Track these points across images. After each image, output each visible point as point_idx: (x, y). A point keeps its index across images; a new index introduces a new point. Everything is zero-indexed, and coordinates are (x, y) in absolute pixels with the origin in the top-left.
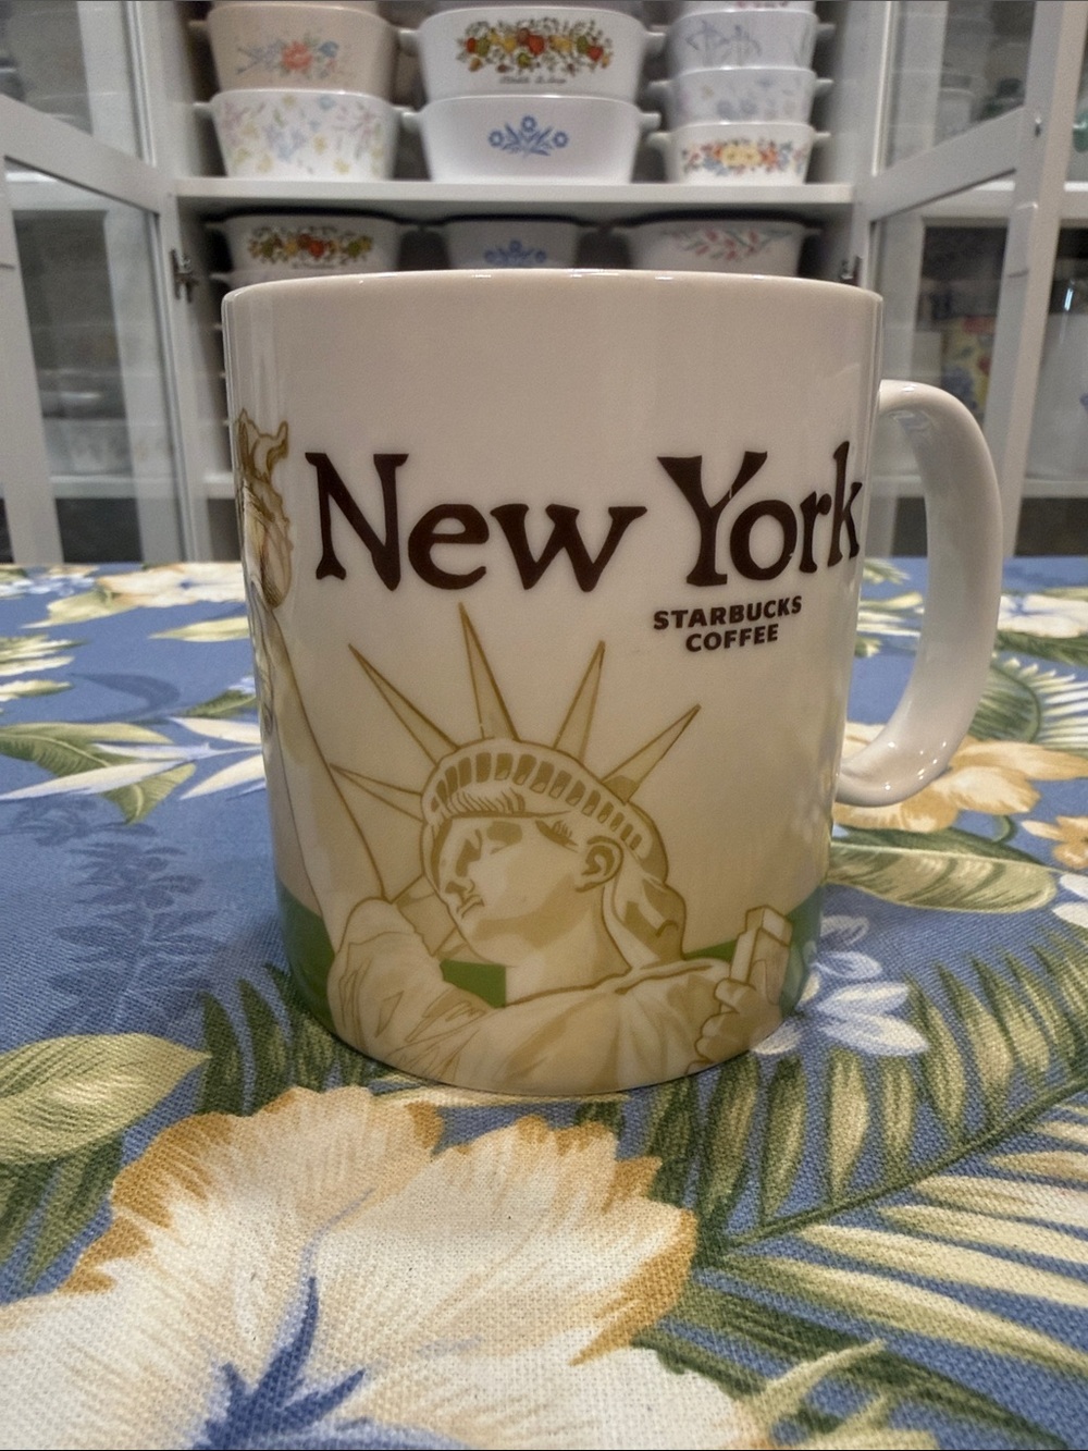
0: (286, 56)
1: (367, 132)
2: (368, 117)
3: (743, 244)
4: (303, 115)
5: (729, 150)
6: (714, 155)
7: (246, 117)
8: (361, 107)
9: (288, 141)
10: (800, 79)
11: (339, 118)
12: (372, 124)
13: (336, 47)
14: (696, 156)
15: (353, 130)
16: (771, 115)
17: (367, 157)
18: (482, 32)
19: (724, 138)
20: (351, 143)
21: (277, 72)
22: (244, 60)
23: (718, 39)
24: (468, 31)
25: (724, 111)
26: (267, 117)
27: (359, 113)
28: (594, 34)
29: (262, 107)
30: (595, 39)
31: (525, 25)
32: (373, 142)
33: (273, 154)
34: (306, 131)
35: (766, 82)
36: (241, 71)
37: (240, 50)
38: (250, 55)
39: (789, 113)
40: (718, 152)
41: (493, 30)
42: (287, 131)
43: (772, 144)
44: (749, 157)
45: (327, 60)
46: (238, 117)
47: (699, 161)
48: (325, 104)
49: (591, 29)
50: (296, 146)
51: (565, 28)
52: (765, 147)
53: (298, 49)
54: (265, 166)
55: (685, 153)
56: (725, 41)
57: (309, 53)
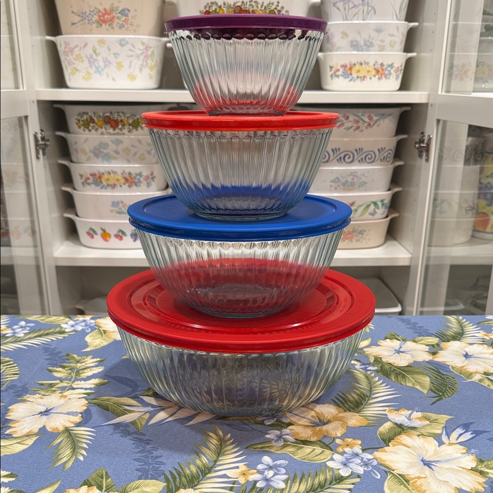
0: (99, 16)
1: (147, 57)
2: (147, 48)
3: (365, 122)
4: (109, 49)
5: (357, 67)
6: (348, 70)
7: (76, 51)
8: (143, 44)
9: (101, 64)
10: (400, 27)
11: (131, 50)
12: (149, 53)
13: (129, 11)
14: (338, 70)
15: (138, 57)
16: (382, 49)
17: (146, 71)
18: (213, 8)
19: (354, 62)
20: (137, 63)
21: (94, 25)
22: (76, 19)
23: (351, 5)
24: (205, 7)
25: (355, 46)
26: (89, 51)
27: (142, 47)
28: (279, 8)
29: (86, 45)
30: (279, 11)
31: (239, 4)
32: (150, 62)
33: (92, 71)
34: (111, 58)
35: (379, 30)
36: (73, 24)
37: (73, 12)
38: (79, 16)
39: (392, 45)
40: (351, 69)
41: (220, 7)
42: (99, 58)
43: (382, 65)
44: (368, 72)
45: (124, 18)
46: (72, 51)
47: (340, 73)
48: (122, 43)
49: (278, 6)
50: (105, 66)
51: (262, 5)
52: (378, 66)
53: (106, 12)
54: (88, 77)
55: (331, 68)
56: (355, 6)
57: (114, 14)
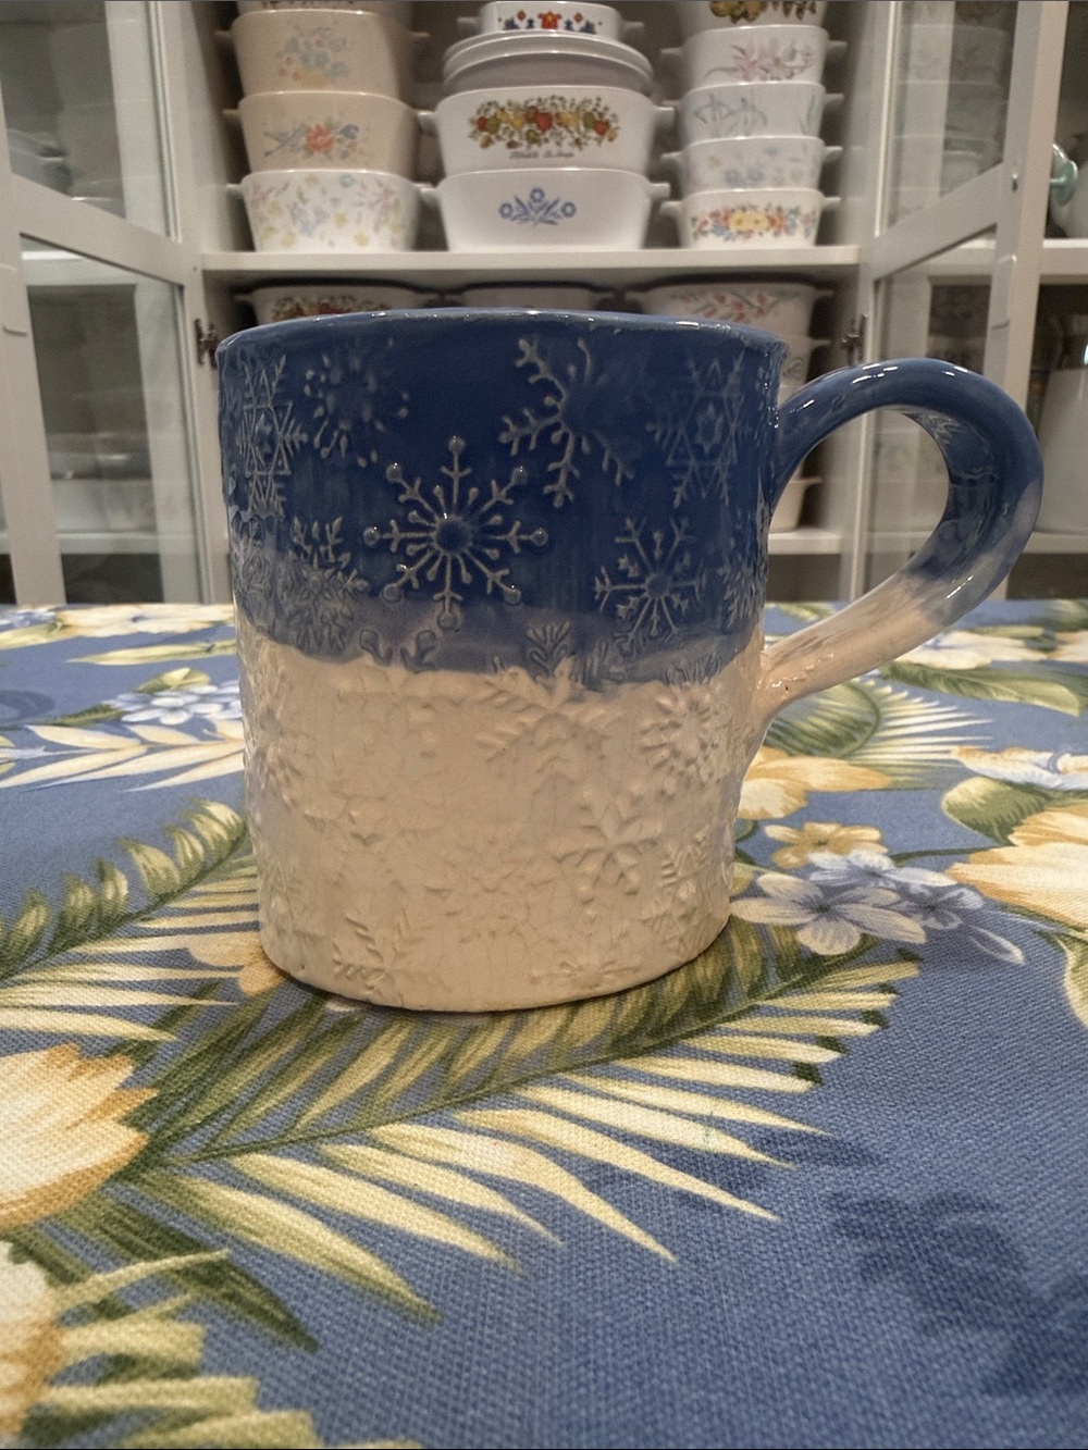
0: (309, 139)
1: (386, 207)
2: (387, 192)
3: (752, 306)
4: (324, 192)
5: (738, 215)
6: (721, 222)
7: (271, 197)
8: (380, 184)
9: (311, 216)
10: (809, 148)
11: (360, 194)
12: (391, 200)
13: (357, 129)
14: (705, 223)
15: (371, 205)
16: (779, 182)
17: (386, 231)
18: (492, 111)
19: (732, 205)
20: (370, 217)
21: (301, 154)
22: (271, 144)
23: (725, 111)
24: (479, 112)
25: (732, 179)
26: (291, 196)
27: (379, 190)
28: (600, 109)
29: (286, 186)
30: (601, 114)
31: (534, 103)
32: (392, 216)
33: (295, 230)
34: (327, 207)
35: (772, 151)
36: (268, 154)
37: (267, 134)
38: (276, 139)
39: (796, 178)
40: (726, 218)
41: (502, 110)
42: (309, 209)
43: (779, 209)
44: (757, 222)
45: (348, 142)
46: (264, 198)
47: (708, 227)
48: (345, 182)
49: (598, 105)
50: (318, 222)
51: (572, 105)
52: (772, 212)
53: (320, 132)
54: (289, 241)
55: (694, 220)
56: (731, 113)
57: (331, 135)
